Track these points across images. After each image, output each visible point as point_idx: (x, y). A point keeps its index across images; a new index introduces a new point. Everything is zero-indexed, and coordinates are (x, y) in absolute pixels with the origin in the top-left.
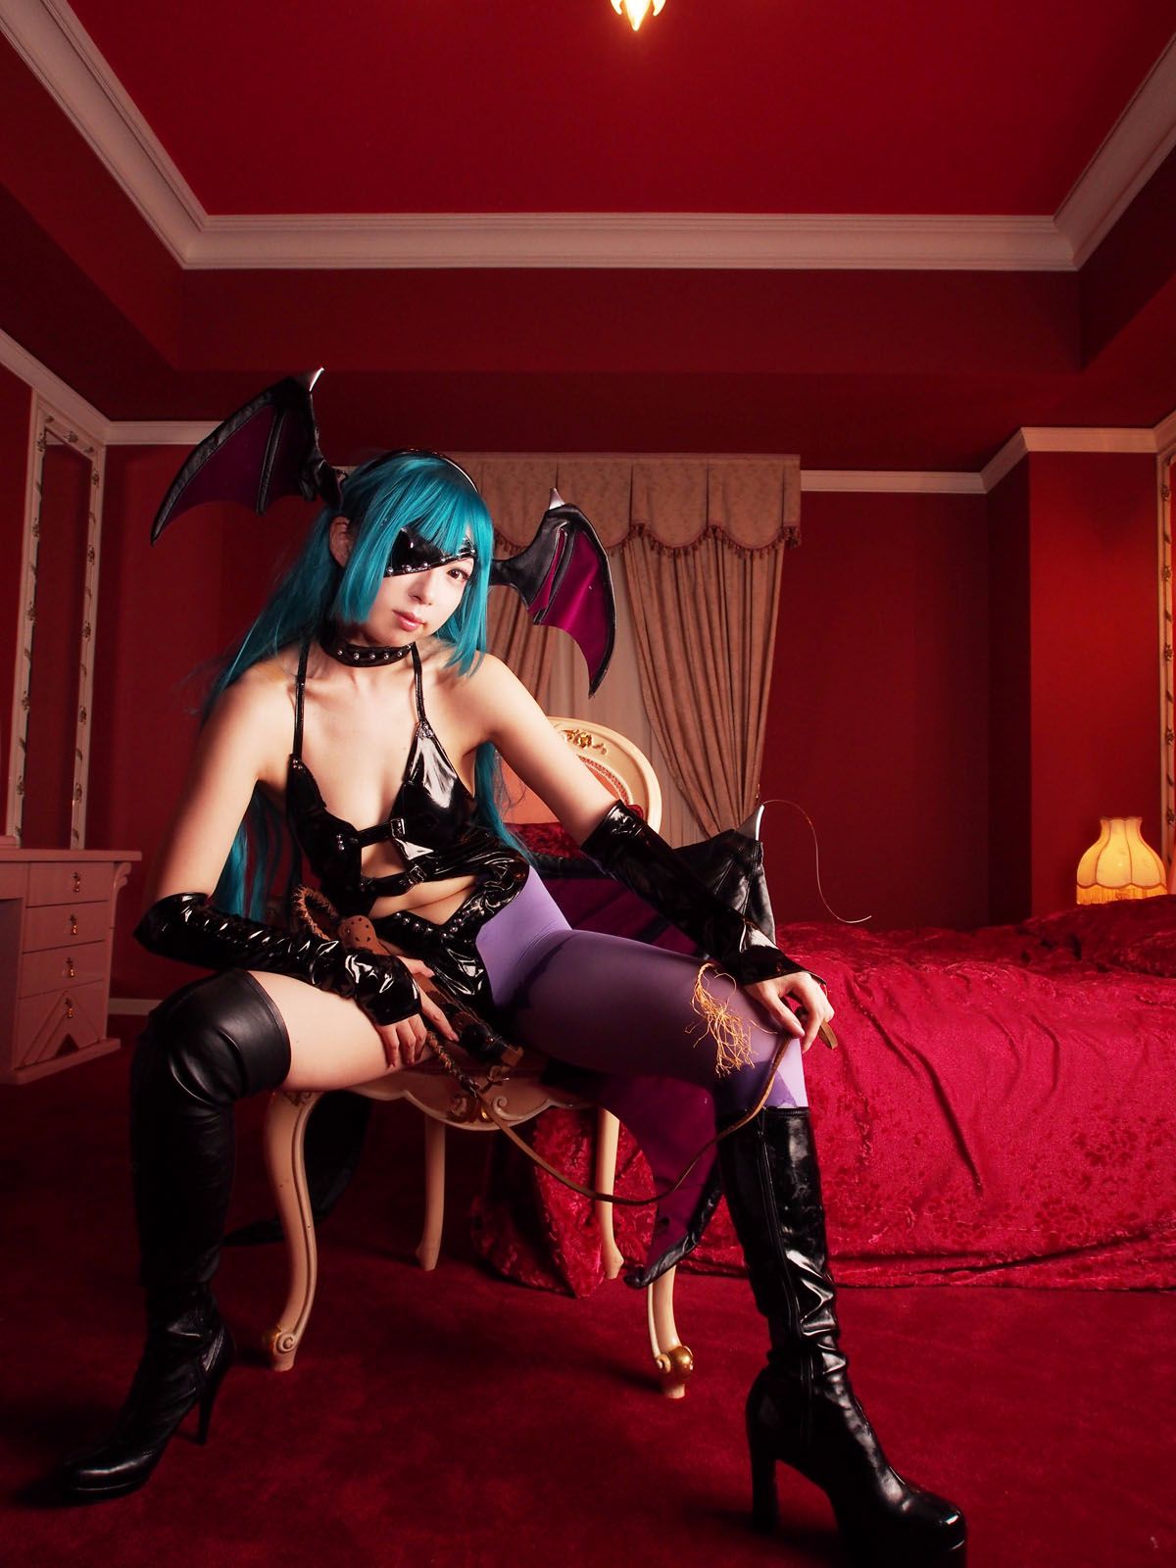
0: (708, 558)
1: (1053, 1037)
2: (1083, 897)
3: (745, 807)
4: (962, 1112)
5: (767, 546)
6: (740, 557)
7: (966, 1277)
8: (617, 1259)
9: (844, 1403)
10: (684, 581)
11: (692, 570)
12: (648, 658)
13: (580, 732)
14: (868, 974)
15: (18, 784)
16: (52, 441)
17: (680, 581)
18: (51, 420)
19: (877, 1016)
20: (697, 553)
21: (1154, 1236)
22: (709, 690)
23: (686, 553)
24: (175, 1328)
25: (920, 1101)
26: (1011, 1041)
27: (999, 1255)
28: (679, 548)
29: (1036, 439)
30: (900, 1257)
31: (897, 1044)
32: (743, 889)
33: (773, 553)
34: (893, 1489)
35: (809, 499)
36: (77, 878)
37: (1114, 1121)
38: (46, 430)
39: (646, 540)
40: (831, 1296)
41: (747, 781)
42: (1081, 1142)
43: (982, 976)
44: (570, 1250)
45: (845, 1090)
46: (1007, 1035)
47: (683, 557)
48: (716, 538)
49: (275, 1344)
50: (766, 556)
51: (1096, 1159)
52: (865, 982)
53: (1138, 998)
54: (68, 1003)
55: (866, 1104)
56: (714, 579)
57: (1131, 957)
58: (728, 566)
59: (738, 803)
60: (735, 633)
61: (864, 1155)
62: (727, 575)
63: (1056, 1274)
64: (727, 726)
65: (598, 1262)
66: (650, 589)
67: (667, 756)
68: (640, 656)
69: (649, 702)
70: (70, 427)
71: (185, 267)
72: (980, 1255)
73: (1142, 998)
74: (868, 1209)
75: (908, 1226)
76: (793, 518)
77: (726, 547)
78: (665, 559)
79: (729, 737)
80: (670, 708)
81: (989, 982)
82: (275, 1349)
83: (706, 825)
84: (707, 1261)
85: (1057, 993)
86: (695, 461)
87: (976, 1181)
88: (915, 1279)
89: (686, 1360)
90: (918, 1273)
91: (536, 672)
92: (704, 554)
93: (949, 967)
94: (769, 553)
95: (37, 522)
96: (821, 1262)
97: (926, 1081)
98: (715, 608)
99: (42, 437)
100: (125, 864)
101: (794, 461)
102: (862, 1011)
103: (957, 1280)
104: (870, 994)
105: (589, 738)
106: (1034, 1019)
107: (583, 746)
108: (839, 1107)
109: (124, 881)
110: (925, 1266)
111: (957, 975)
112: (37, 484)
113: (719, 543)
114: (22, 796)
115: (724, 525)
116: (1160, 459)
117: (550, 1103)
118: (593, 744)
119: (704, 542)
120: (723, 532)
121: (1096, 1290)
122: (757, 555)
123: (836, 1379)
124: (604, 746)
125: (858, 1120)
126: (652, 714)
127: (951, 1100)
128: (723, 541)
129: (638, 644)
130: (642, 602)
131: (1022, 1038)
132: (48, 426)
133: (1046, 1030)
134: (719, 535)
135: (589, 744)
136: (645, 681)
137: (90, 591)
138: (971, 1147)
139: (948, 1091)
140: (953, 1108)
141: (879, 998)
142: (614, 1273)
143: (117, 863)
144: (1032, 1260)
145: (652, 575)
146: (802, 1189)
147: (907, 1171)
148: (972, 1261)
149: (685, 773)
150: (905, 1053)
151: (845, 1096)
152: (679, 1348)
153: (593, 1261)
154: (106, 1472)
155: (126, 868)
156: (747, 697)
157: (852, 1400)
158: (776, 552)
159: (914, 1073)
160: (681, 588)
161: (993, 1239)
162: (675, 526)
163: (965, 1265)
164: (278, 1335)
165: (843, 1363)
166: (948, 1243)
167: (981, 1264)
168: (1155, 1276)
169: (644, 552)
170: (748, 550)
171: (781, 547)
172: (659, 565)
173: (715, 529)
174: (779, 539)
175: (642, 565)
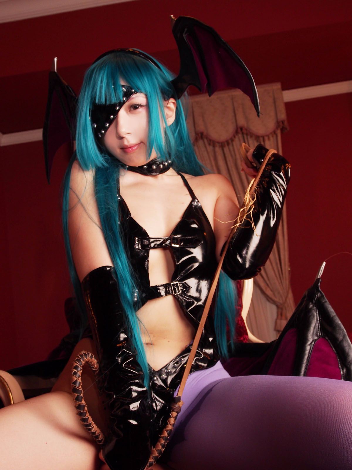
3: (284, 275)
5: (271, 133)
10: (229, 158)
11: (233, 153)
17: (228, 160)
20: (234, 143)
23: (228, 144)
28: (224, 142)
33: (275, 136)
35: (290, 106)
39: (205, 140)
41: (282, 261)
47: (227, 147)
48: (243, 134)
50: (271, 138)
59: (279, 275)
66: (212, 166)
76: (283, 116)
78: (218, 149)
83: (264, 288)
86: (225, 95)
94: (273, 136)
101: (277, 86)
113: (245, 136)
115: (246, 125)
119: (237, 137)
120: (246, 129)
122: (266, 138)
128: (247, 134)
134: (245, 132)
145: (212, 159)
158: (277, 135)
160: (228, 163)
162: (220, 130)
169: (205, 147)
170: (261, 137)
171: (279, 132)
172: (215, 152)
173: (241, 129)
174: (277, 128)
175: (205, 154)
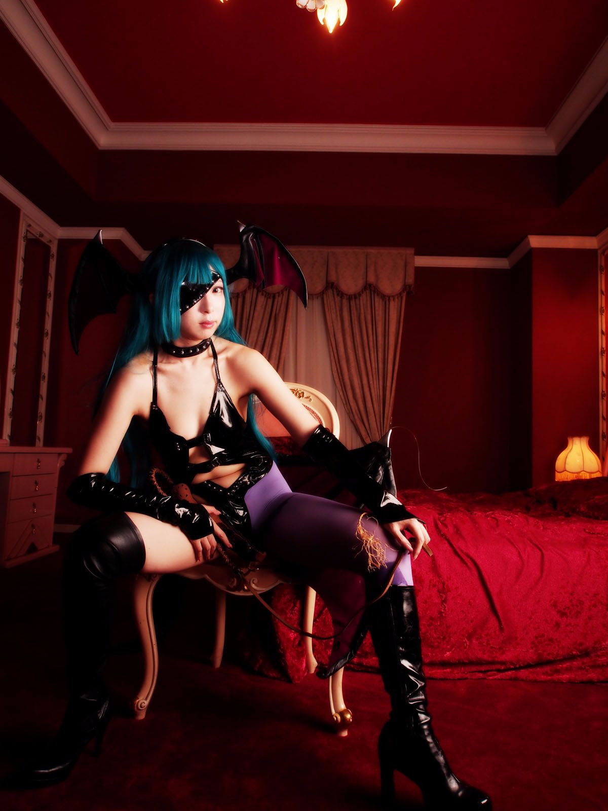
0: (367, 301)
1: (541, 550)
2: (559, 477)
3: (385, 429)
4: (494, 589)
5: (397, 295)
6: (383, 300)
7: (495, 675)
8: (314, 663)
9: (429, 740)
10: (354, 312)
11: (358, 306)
12: (335, 351)
13: (299, 390)
14: (446, 517)
15: (9, 412)
16: (30, 237)
17: (352, 312)
18: (30, 226)
19: (450, 539)
20: (361, 298)
21: (592, 655)
22: (366, 368)
23: (355, 298)
24: (83, 696)
25: (471, 583)
26: (519, 553)
27: (512, 663)
28: (352, 295)
29: (536, 241)
30: (460, 664)
31: (460, 553)
32: (381, 472)
33: (400, 298)
34: (454, 785)
35: (419, 271)
36: (39, 461)
37: (572, 594)
38: (27, 231)
39: (335, 290)
40: (423, 684)
42: (555, 605)
43: (505, 518)
44: (290, 658)
45: (433, 577)
46: (517, 549)
47: (354, 300)
48: (371, 291)
49: (136, 706)
50: (396, 300)
51: (563, 614)
52: (443, 521)
53: (585, 530)
54: (33, 526)
55: (444, 584)
56: (369, 311)
57: (582, 509)
58: (377, 304)
59: (380, 427)
60: (380, 338)
61: (443, 611)
62: (376, 309)
63: (542, 674)
64: (375, 386)
65: (304, 665)
66: (337, 316)
67: (344, 402)
68: (331, 350)
69: (335, 374)
70: (39, 229)
71: (100, 148)
72: (502, 663)
73: (587, 531)
74: (444, 638)
75: (465, 648)
76: (411, 280)
77: (376, 295)
78: (345, 301)
79: (376, 392)
80: (346, 377)
81: (508, 521)
82: (136, 708)
83: (364, 437)
84: (360, 664)
85: (544, 528)
86: (360, 251)
87: (500, 624)
88: (468, 676)
89: (349, 716)
90: (470, 672)
91: (277, 358)
92: (364, 299)
93: (488, 513)
94: (398, 298)
95: (22, 278)
96: (418, 666)
97: (475, 572)
98: (370, 326)
99: (25, 234)
100: (63, 455)
101: (412, 251)
102: (442, 535)
103: (490, 676)
104: (446, 526)
105: (303, 393)
106: (531, 541)
107: (300, 397)
108: (430, 585)
109: (63, 463)
110: (474, 669)
111: (492, 518)
112: (22, 258)
113: (372, 293)
114: (11, 419)
115: (375, 283)
116: (599, 252)
117: (279, 582)
118: (305, 396)
119: (365, 292)
120: (374, 287)
121: (562, 683)
122: (391, 299)
123: (425, 727)
124: (311, 398)
125: (440, 592)
126: (337, 380)
127: (488, 584)
128: (374, 292)
129: (330, 344)
130: (333, 323)
131: (525, 550)
132: (29, 229)
133: (537, 546)
134: (373, 289)
135: (303, 396)
136: (334, 364)
137: (48, 313)
138: (498, 606)
139: (486, 577)
140: (489, 587)
141: (451, 529)
142: (313, 670)
143: (60, 454)
144: (528, 666)
145: (338, 308)
146: (409, 628)
147: (465, 619)
148: (498, 667)
149: (354, 411)
150: (465, 558)
151: (433, 580)
152: (344, 710)
153: (302, 664)
154: (47, 771)
155: (63, 457)
156: (386, 373)
157: (433, 738)
158: (402, 298)
159: (469, 568)
160: (353, 315)
161: (509, 655)
162: (350, 284)
163: (494, 668)
164: (137, 701)
165: (429, 719)
166: (486, 657)
167: (503, 668)
168: (593, 675)
169: (334, 297)
170: (387, 296)
171: (404, 295)
172: (342, 304)
173: (370, 285)
174: (403, 291)
175: (332, 303)
